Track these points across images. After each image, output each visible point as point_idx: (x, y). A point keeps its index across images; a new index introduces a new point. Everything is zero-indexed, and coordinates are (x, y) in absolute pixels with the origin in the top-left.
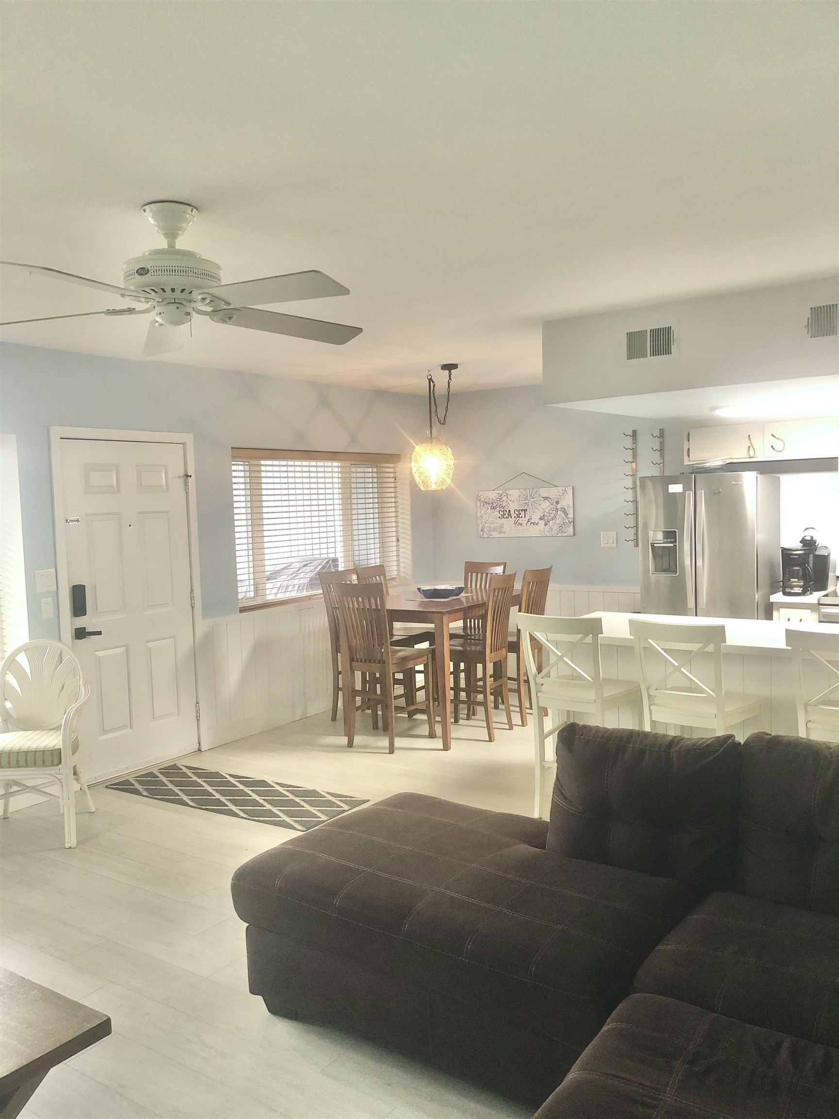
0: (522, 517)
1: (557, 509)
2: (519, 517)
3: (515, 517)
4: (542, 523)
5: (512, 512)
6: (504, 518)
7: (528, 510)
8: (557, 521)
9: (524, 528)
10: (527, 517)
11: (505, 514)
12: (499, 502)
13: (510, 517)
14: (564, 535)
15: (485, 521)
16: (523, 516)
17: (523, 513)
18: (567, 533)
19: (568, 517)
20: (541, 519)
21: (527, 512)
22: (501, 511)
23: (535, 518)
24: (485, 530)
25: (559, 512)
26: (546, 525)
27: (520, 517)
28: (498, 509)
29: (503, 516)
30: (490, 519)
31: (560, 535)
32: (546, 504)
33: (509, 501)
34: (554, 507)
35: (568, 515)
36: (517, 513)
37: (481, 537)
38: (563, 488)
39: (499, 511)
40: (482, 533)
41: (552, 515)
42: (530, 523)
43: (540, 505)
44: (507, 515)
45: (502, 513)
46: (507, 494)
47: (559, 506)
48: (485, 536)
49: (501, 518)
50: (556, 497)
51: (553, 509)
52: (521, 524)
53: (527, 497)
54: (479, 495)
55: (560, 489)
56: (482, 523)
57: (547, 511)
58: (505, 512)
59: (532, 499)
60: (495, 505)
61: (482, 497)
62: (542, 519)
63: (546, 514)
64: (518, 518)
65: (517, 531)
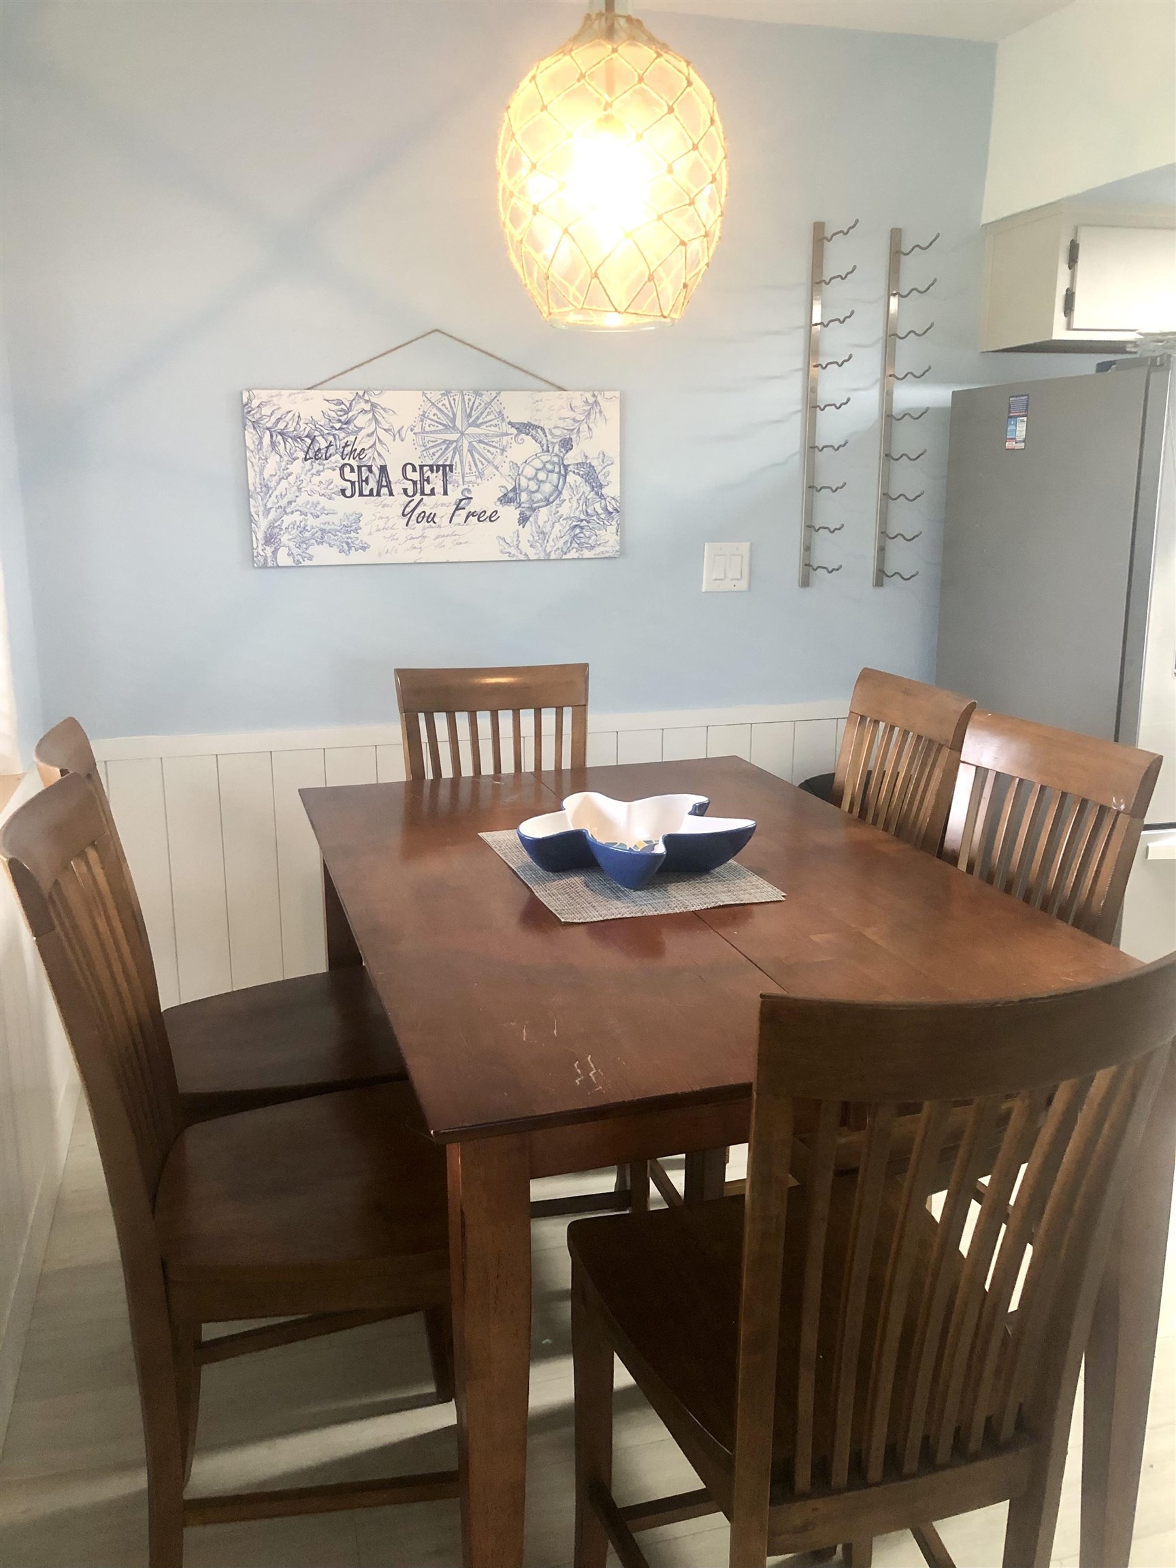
0: (433, 490)
1: (566, 467)
2: (423, 493)
3: (405, 491)
4: (510, 513)
5: (395, 474)
6: (361, 494)
7: (458, 469)
8: (565, 510)
9: (443, 532)
10: (455, 494)
11: (367, 481)
12: (342, 435)
13: (384, 491)
14: (587, 554)
15: (283, 502)
16: (439, 489)
17: (436, 480)
18: (598, 550)
19: (602, 496)
20: (505, 499)
21: (456, 476)
22: (347, 469)
23: (485, 496)
24: (285, 538)
25: (571, 478)
26: (523, 520)
27: (427, 491)
28: (336, 459)
29: (357, 489)
30: (304, 497)
31: (573, 554)
32: (525, 449)
33: (381, 432)
34: (556, 459)
35: (601, 486)
36: (416, 476)
37: (265, 566)
38: (588, 395)
39: (342, 468)
40: (269, 550)
41: (547, 488)
42: (463, 513)
43: (503, 450)
44: (373, 484)
45: (354, 477)
46: (374, 405)
47: (572, 458)
48: (283, 559)
49: (348, 493)
50: (561, 424)
51: (549, 467)
52: (431, 518)
53: (453, 420)
54: (255, 403)
55: (578, 399)
56: (268, 511)
57: (529, 471)
58: (365, 473)
59: (471, 430)
60: (323, 444)
61: (266, 411)
62: (510, 501)
63: (524, 483)
64: (418, 497)
65: (416, 543)
